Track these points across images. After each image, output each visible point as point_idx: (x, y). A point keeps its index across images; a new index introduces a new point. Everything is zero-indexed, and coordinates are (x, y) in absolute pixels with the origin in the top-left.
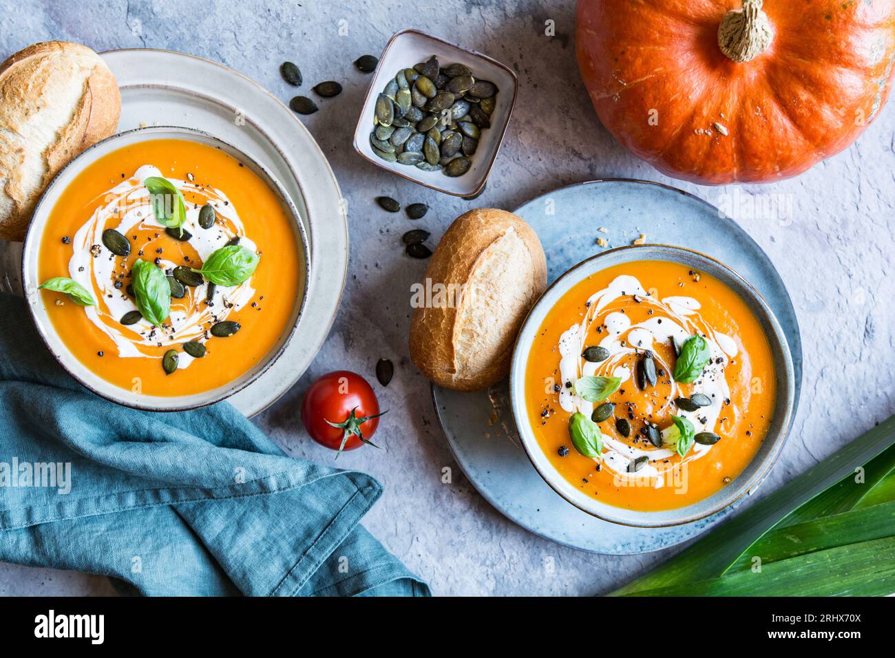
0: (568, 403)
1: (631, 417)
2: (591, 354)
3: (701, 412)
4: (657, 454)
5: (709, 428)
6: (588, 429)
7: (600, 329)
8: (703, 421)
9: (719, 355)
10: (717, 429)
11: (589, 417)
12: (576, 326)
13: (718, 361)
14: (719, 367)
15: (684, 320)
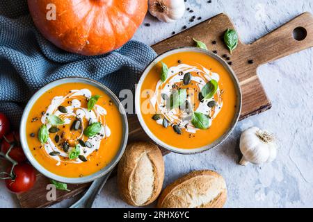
0: (43, 120)
1: (62, 137)
2: (61, 109)
3: (86, 149)
4: (63, 154)
5: (86, 156)
6: (45, 132)
7: (69, 102)
8: (85, 152)
9: (103, 133)
10: (88, 157)
11: (48, 129)
12: (62, 97)
13: (101, 135)
14: (101, 137)
15: (98, 115)
